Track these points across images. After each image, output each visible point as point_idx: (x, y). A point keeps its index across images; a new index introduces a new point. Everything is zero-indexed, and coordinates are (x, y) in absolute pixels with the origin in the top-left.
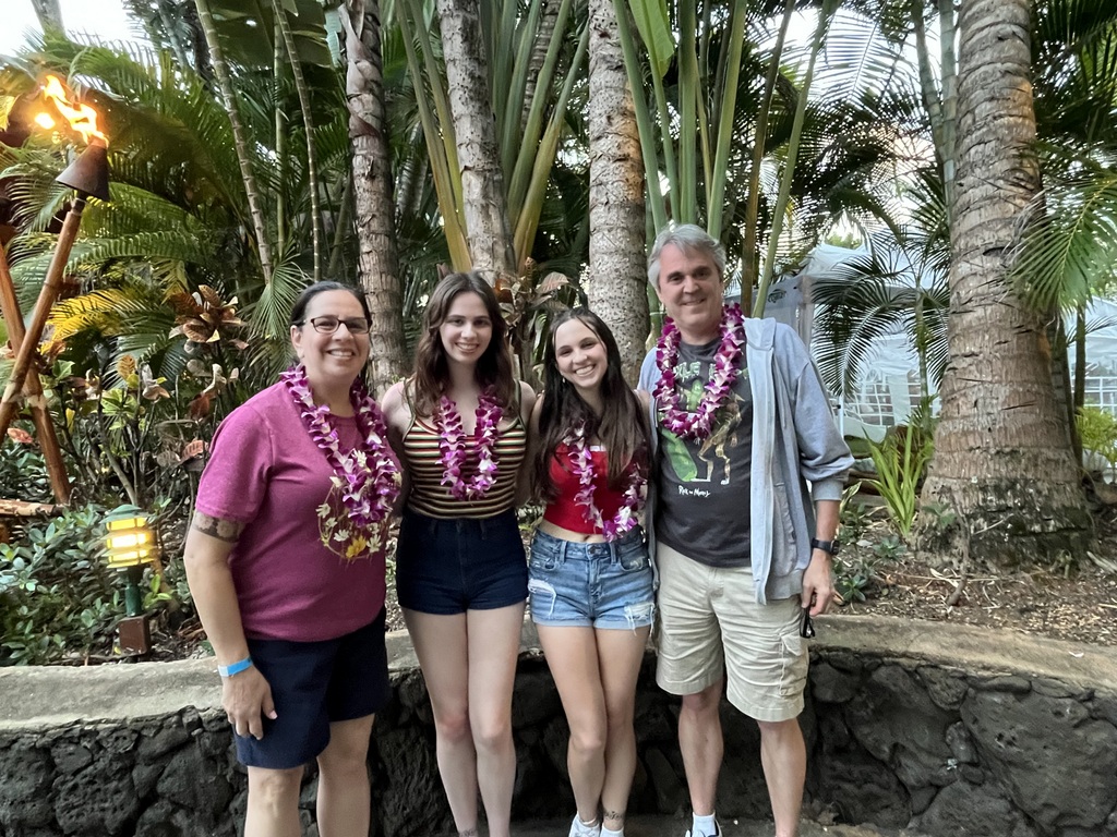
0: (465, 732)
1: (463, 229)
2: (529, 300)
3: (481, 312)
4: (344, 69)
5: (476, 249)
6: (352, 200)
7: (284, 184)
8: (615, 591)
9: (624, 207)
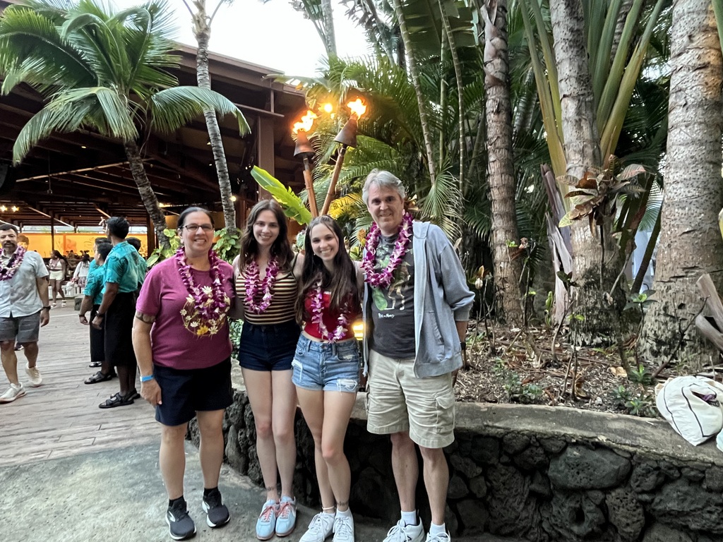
1: (561, 138)
2: (611, 186)
4: (482, 46)
5: (570, 152)
6: (485, 129)
7: (444, 124)
9: (702, 106)
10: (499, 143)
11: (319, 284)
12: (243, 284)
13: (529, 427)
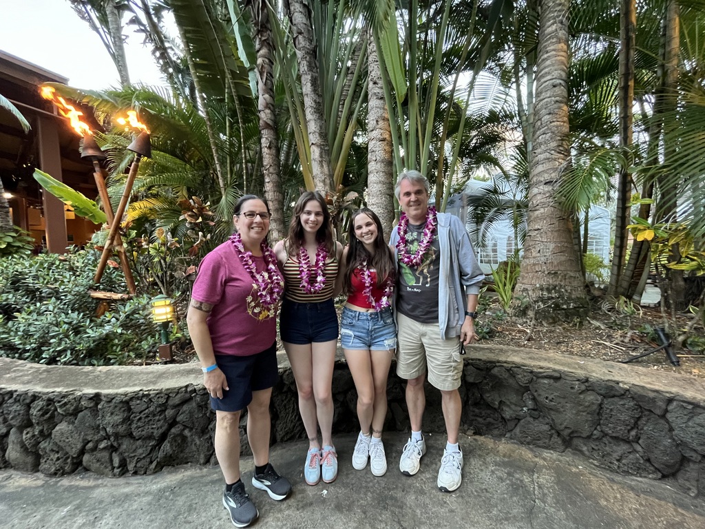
0: (311, 395)
1: (311, 172)
2: (341, 204)
3: (319, 209)
4: (257, 98)
5: (317, 181)
6: (261, 158)
7: (230, 150)
8: (380, 333)
9: (383, 162)
10: (271, 170)
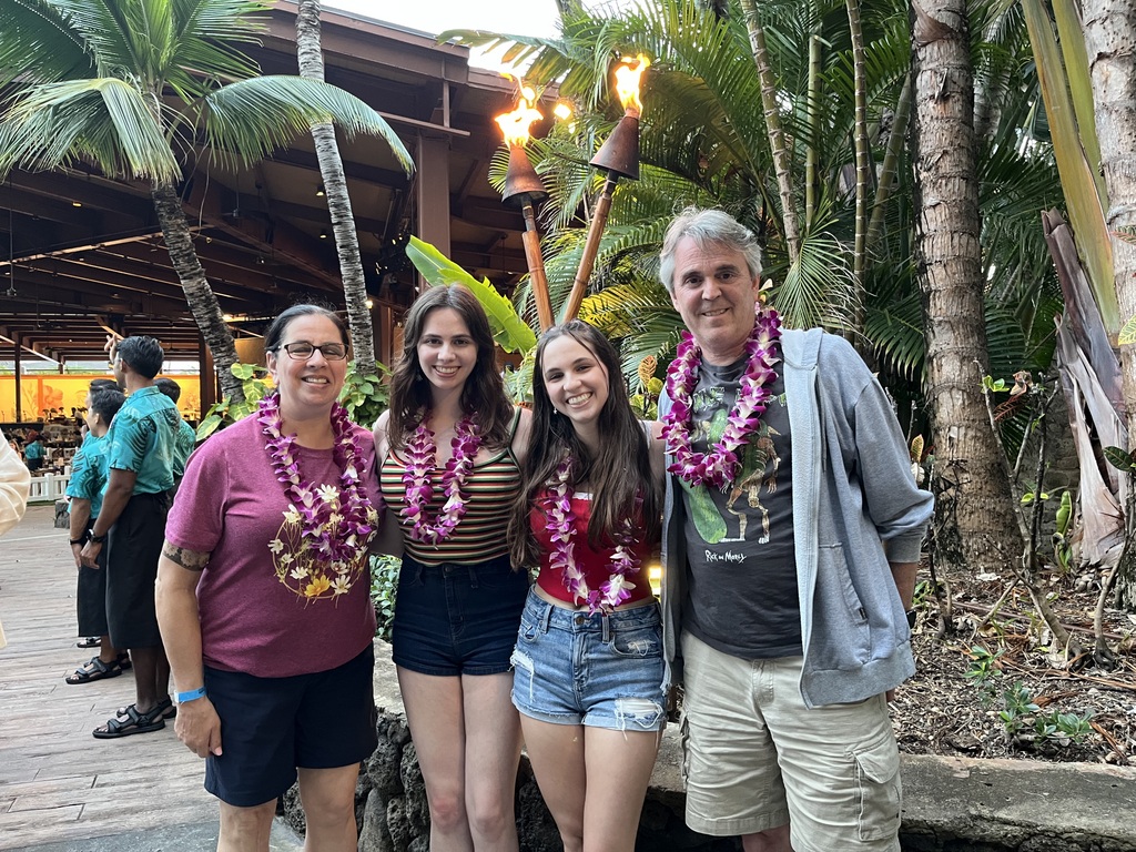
6: (913, 136)
10: (946, 166)
11: (563, 477)
12: (399, 478)
13: (1083, 822)
